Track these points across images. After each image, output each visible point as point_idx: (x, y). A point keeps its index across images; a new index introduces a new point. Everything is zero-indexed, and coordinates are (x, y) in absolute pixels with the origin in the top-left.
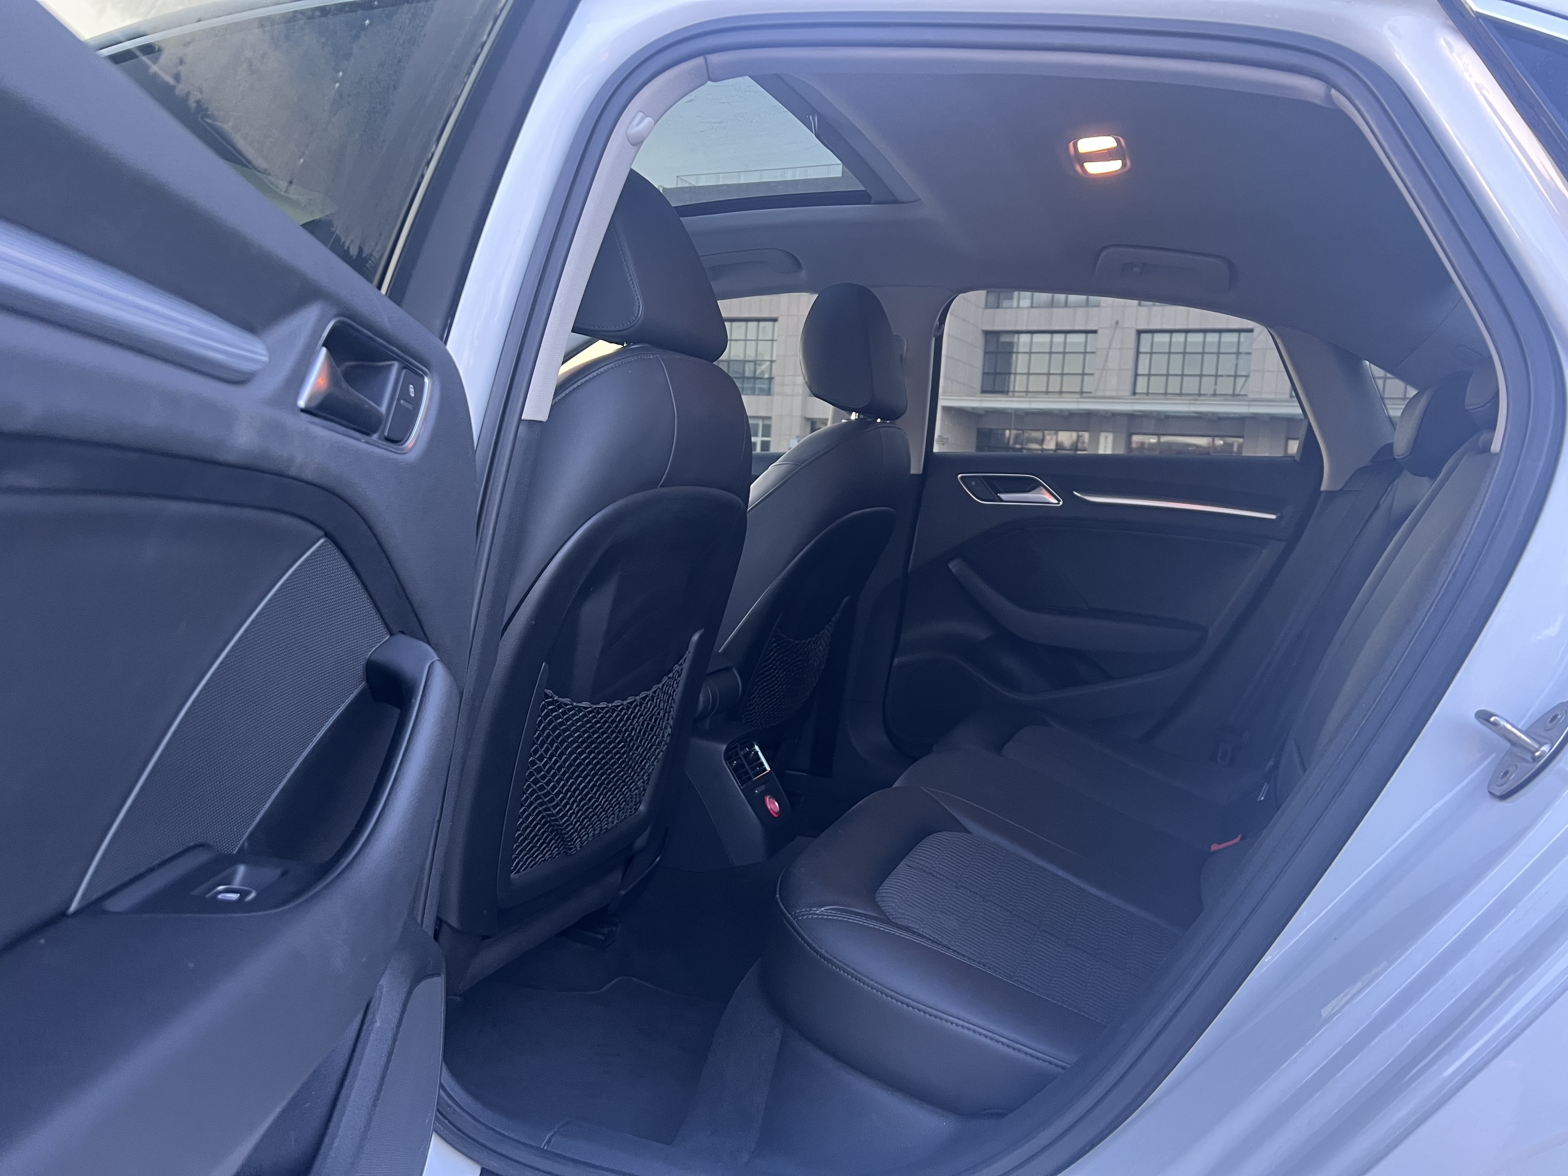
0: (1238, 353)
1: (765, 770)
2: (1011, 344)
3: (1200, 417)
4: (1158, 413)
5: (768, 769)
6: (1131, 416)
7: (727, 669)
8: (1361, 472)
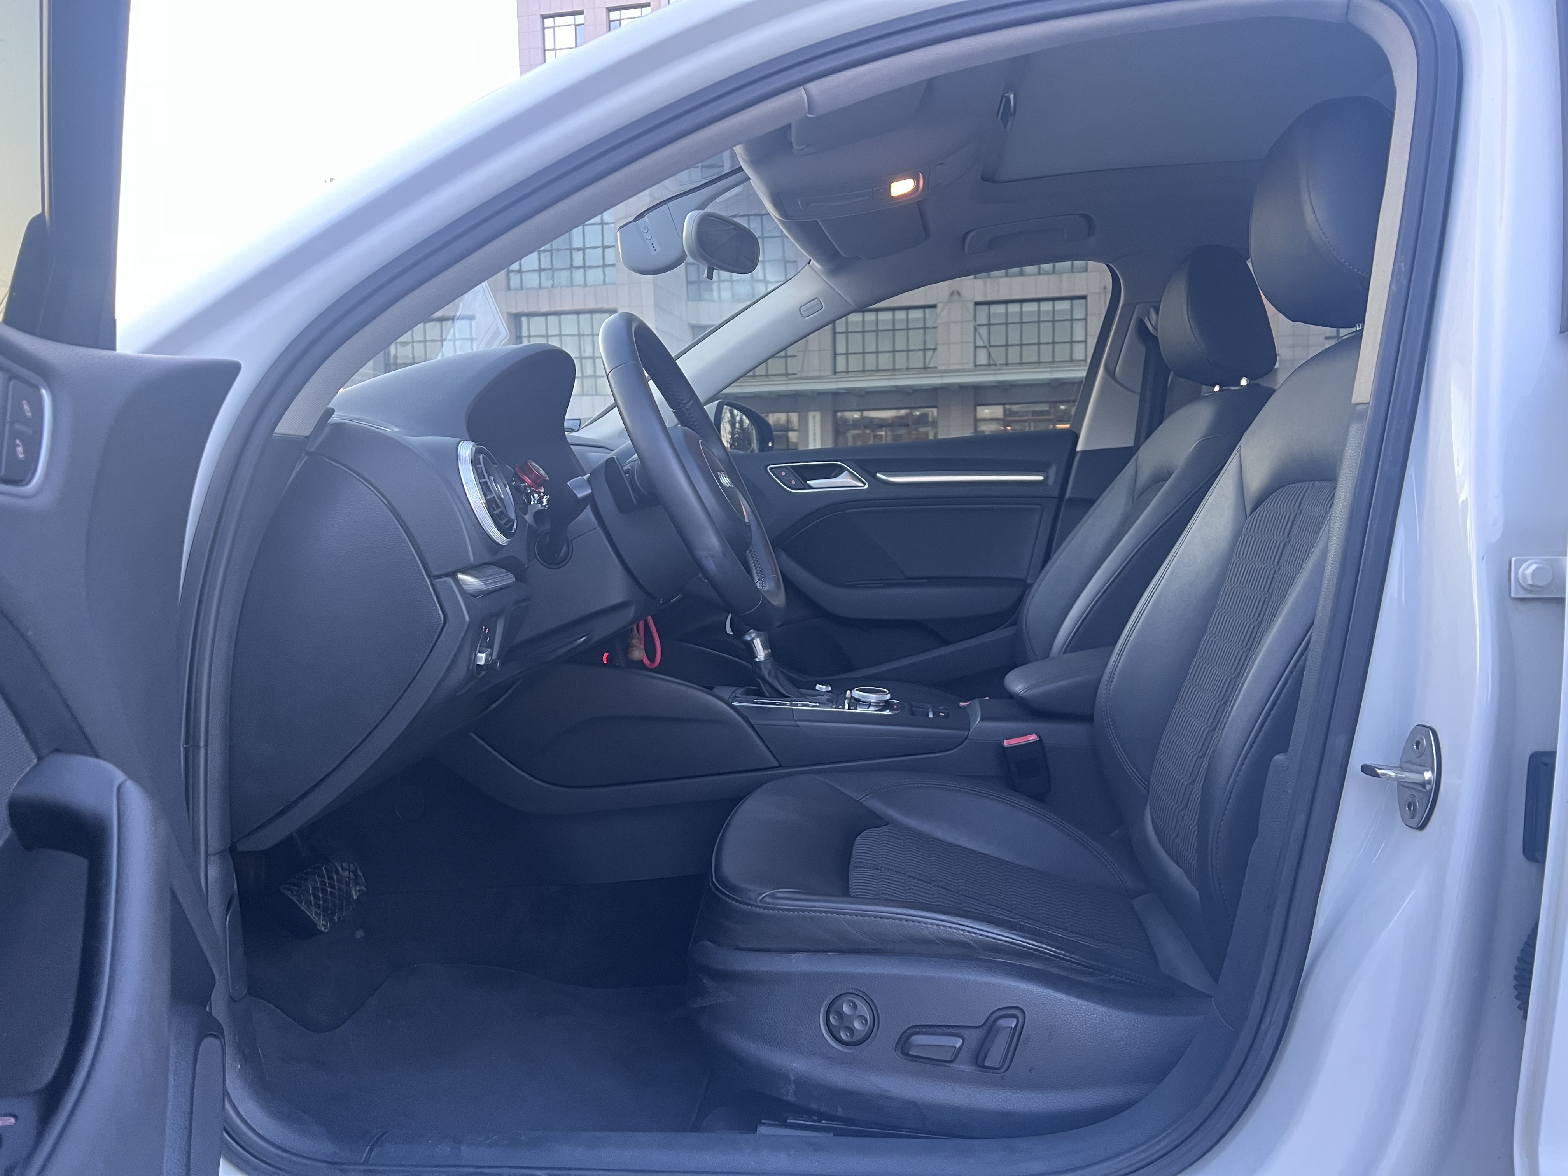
3: (898, 391)
4: (860, 389)
6: (835, 394)
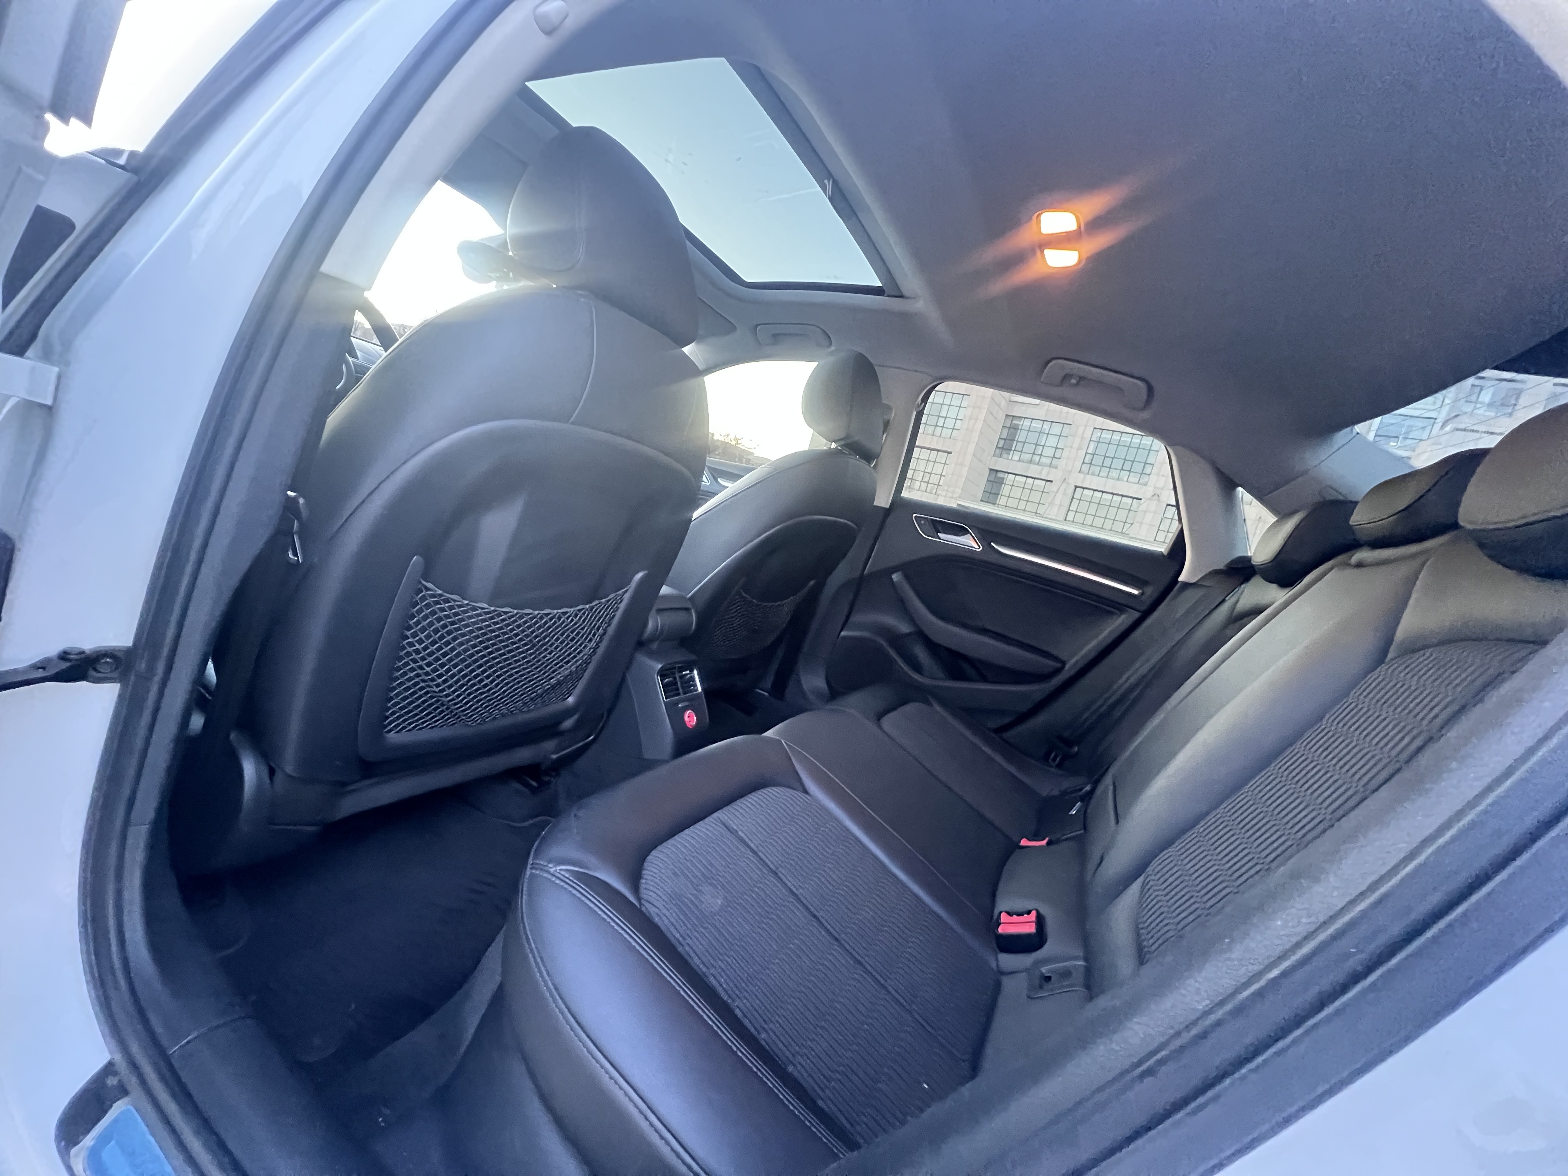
0: (1130, 510)
1: (697, 690)
2: (1003, 479)
5: (700, 690)
7: (687, 609)
8: (1216, 573)
